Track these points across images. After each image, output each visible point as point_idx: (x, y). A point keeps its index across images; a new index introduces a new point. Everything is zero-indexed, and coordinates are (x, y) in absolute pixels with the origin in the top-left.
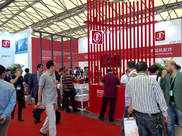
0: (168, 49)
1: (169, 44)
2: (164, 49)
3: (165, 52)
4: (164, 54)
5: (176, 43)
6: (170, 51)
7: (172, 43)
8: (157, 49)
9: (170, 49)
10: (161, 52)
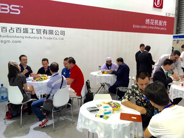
0: (163, 22)
1: (165, 16)
2: (160, 21)
3: (160, 27)
4: (159, 28)
5: (171, 16)
6: (165, 25)
7: (168, 15)
8: (153, 20)
9: (165, 23)
10: (157, 26)
